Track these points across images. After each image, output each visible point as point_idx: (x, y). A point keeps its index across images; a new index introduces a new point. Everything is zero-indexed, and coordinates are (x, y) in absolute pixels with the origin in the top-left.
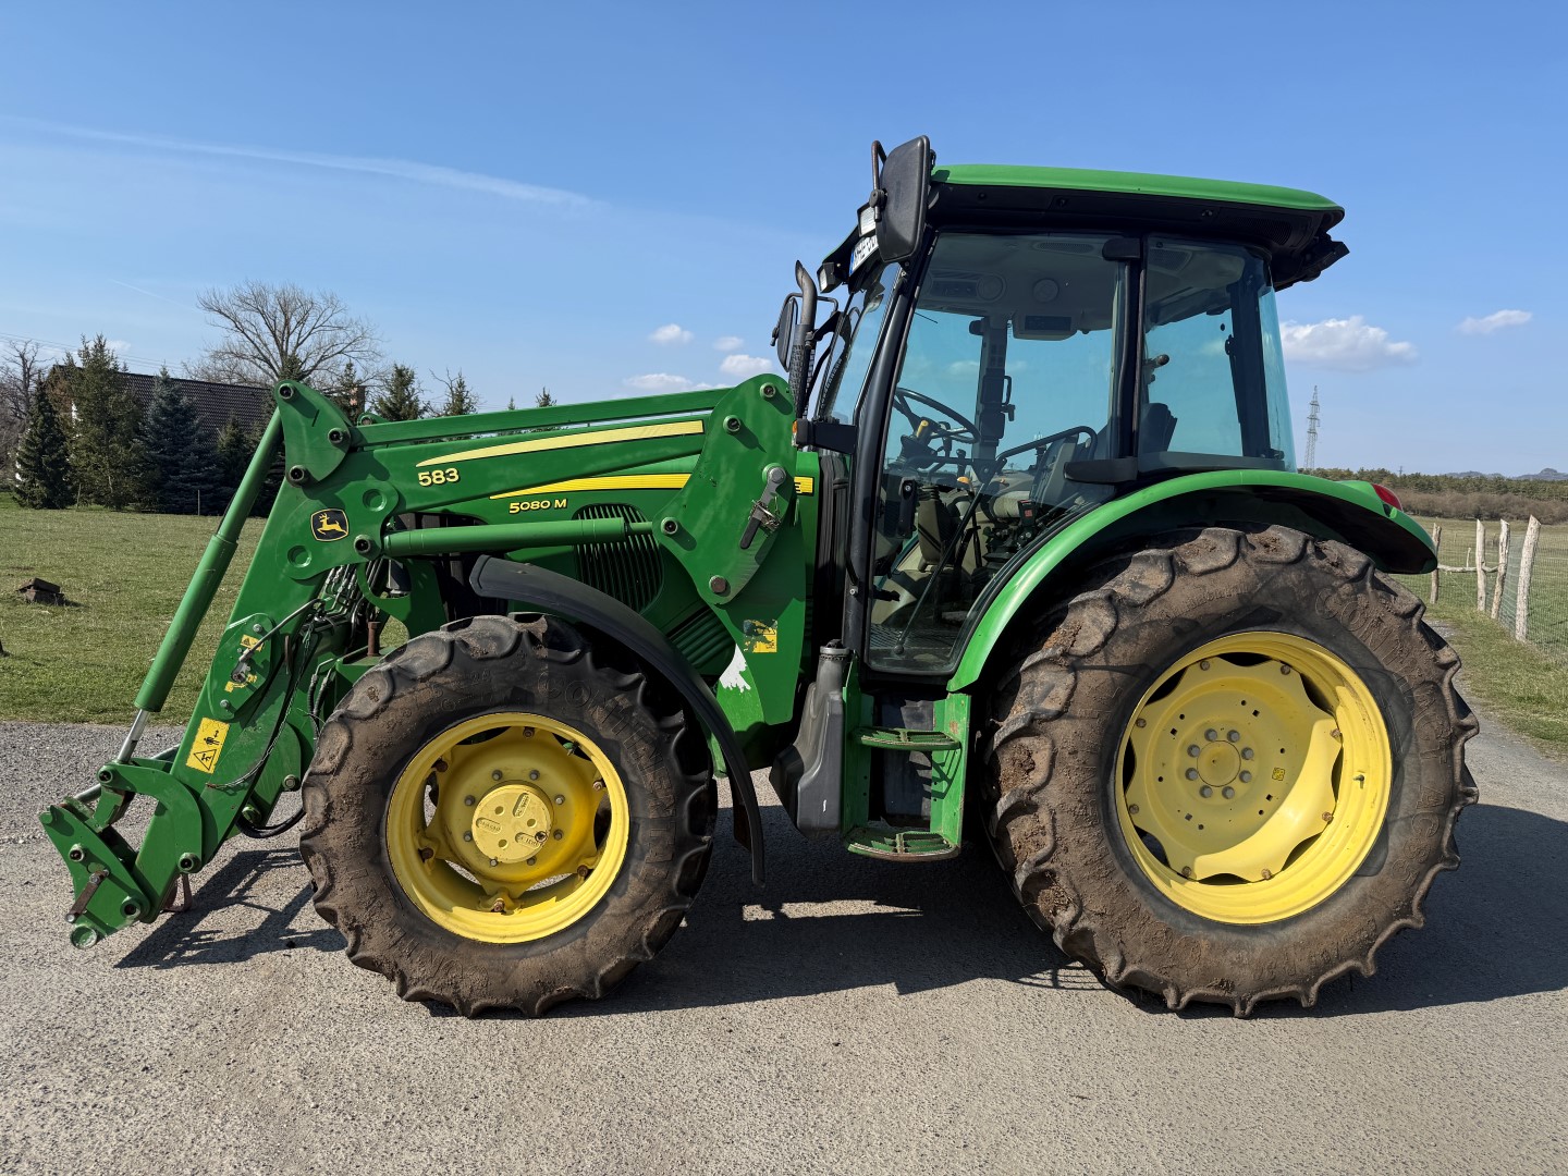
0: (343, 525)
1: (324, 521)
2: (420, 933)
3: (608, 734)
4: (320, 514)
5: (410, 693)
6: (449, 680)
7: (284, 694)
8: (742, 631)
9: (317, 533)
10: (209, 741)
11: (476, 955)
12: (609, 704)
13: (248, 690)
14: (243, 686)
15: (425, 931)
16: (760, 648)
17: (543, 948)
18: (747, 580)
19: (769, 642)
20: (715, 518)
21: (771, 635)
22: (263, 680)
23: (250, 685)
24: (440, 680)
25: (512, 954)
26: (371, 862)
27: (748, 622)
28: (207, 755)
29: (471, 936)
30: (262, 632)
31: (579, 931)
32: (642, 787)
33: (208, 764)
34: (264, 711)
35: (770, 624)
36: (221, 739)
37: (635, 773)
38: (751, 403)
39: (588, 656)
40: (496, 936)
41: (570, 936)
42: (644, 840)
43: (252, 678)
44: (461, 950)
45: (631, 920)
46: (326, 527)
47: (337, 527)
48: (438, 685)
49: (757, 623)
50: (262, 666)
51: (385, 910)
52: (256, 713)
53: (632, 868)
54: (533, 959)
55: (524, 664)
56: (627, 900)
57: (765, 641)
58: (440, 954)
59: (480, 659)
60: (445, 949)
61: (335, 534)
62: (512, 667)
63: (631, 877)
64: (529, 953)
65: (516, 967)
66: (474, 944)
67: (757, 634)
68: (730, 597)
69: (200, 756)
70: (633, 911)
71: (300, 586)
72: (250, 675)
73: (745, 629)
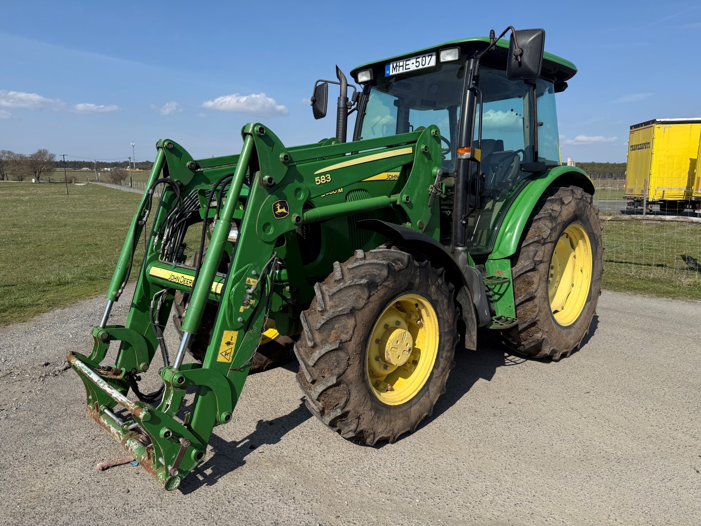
0: (286, 209)
1: (278, 207)
3: (434, 297)
4: (276, 204)
5: (376, 292)
6: (389, 283)
9: (275, 214)
10: (228, 343)
12: (437, 284)
13: (251, 309)
14: (248, 307)
18: (428, 221)
20: (419, 194)
22: (258, 301)
23: (252, 306)
24: (386, 284)
25: (407, 406)
28: (228, 352)
29: (393, 404)
30: (257, 275)
31: (426, 388)
32: (444, 319)
33: (228, 357)
36: (234, 341)
37: (441, 313)
38: (429, 139)
39: (429, 262)
40: (399, 401)
41: (423, 391)
42: (444, 342)
43: (252, 302)
44: (392, 411)
45: (441, 378)
46: (280, 211)
47: (284, 210)
48: (386, 286)
50: (257, 294)
51: (368, 403)
52: (253, 322)
53: (440, 355)
54: (414, 406)
56: (440, 369)
58: (387, 417)
59: (399, 271)
61: (283, 214)
63: (440, 359)
64: (412, 404)
65: (411, 412)
66: (395, 407)
69: (224, 354)
70: (442, 373)
71: (268, 246)
72: (251, 300)
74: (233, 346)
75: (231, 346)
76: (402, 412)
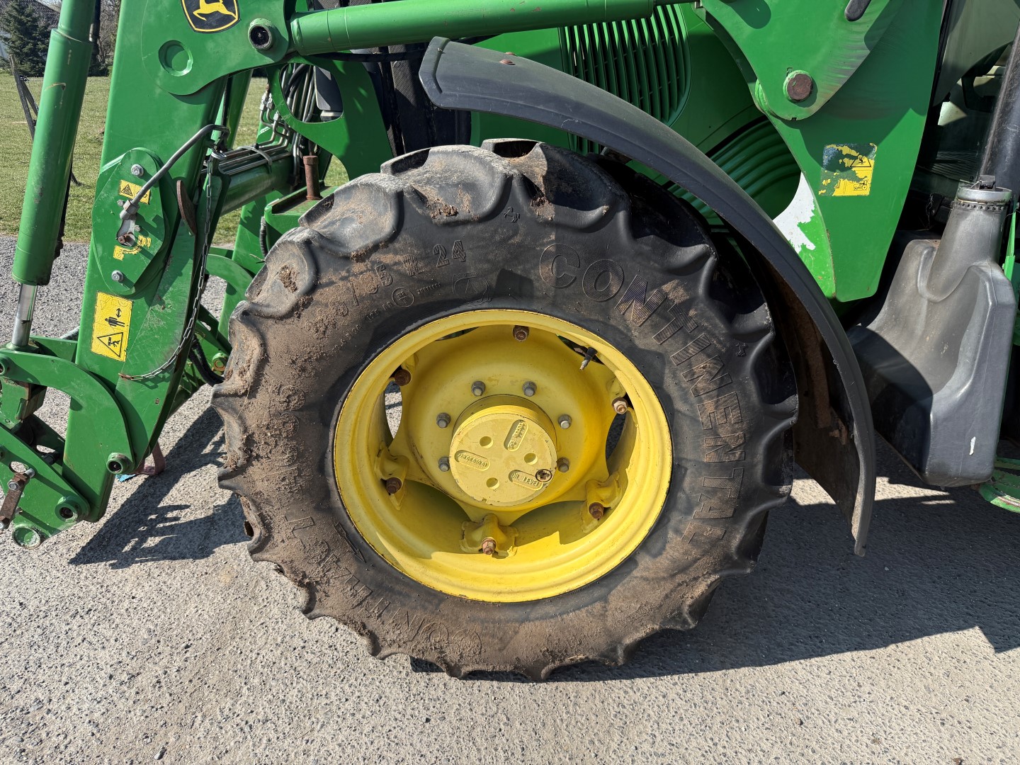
0: (229, 5)
2: (391, 590)
3: (648, 342)
5: (343, 279)
6: (399, 258)
7: (191, 262)
8: (820, 163)
9: (194, 19)
10: (112, 322)
11: (465, 615)
12: (653, 297)
13: (143, 257)
14: (135, 251)
15: (397, 588)
16: (845, 188)
17: (550, 609)
18: (845, 78)
19: (858, 180)
21: (865, 169)
23: (144, 251)
24: (388, 258)
25: (510, 614)
26: (318, 508)
27: (831, 148)
28: (114, 339)
29: (456, 592)
30: (144, 175)
31: (597, 593)
32: (694, 420)
33: (117, 350)
34: (170, 284)
35: (866, 151)
36: (126, 317)
37: (685, 400)
39: (621, 216)
40: (487, 592)
41: (585, 598)
42: (693, 489)
43: (145, 241)
44: (445, 608)
45: (669, 586)
46: (206, 8)
47: (220, 7)
48: (385, 267)
49: (846, 150)
50: (155, 225)
51: (343, 565)
52: (161, 288)
53: (673, 523)
54: (537, 623)
55: (516, 233)
56: (664, 561)
57: (855, 178)
58: (418, 615)
59: (447, 224)
60: (425, 609)
61: (221, 18)
62: (497, 238)
63: (671, 534)
64: (532, 616)
65: (516, 633)
66: (461, 602)
67: (843, 168)
68: (815, 108)
69: (106, 340)
70: (673, 576)
71: (184, 106)
72: (141, 237)
73: (826, 159)
74: (126, 330)
75: (118, 329)
76: (482, 622)
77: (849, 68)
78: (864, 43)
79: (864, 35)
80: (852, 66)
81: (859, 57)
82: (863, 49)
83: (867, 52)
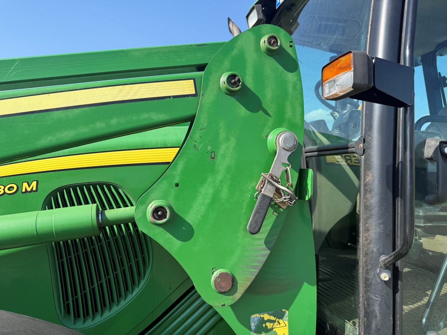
8: (250, 329)
18: (256, 271)
20: (215, 198)
21: (282, 328)
27: (255, 317)
35: (280, 316)
38: (251, 57)
49: (266, 317)
67: (267, 330)
68: (238, 295)
73: (253, 325)
77: (258, 264)
78: (264, 245)
79: (264, 240)
80: (259, 262)
81: (263, 256)
82: (264, 250)
83: (268, 252)
